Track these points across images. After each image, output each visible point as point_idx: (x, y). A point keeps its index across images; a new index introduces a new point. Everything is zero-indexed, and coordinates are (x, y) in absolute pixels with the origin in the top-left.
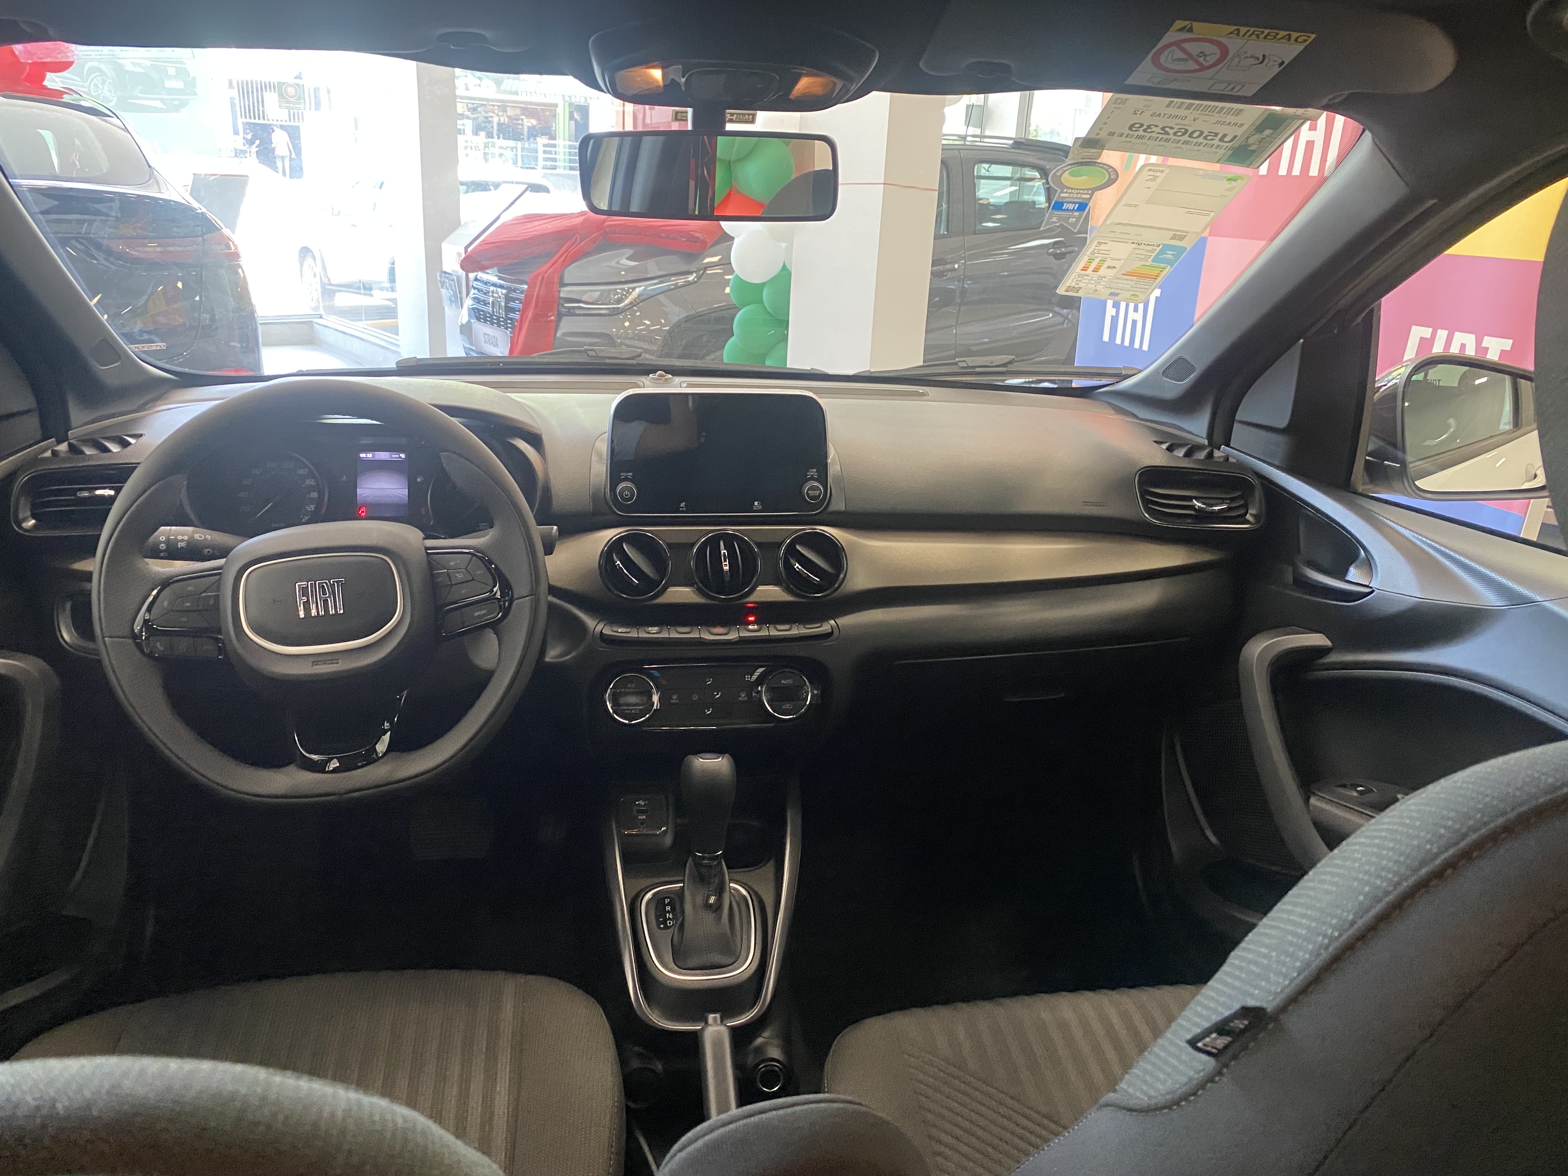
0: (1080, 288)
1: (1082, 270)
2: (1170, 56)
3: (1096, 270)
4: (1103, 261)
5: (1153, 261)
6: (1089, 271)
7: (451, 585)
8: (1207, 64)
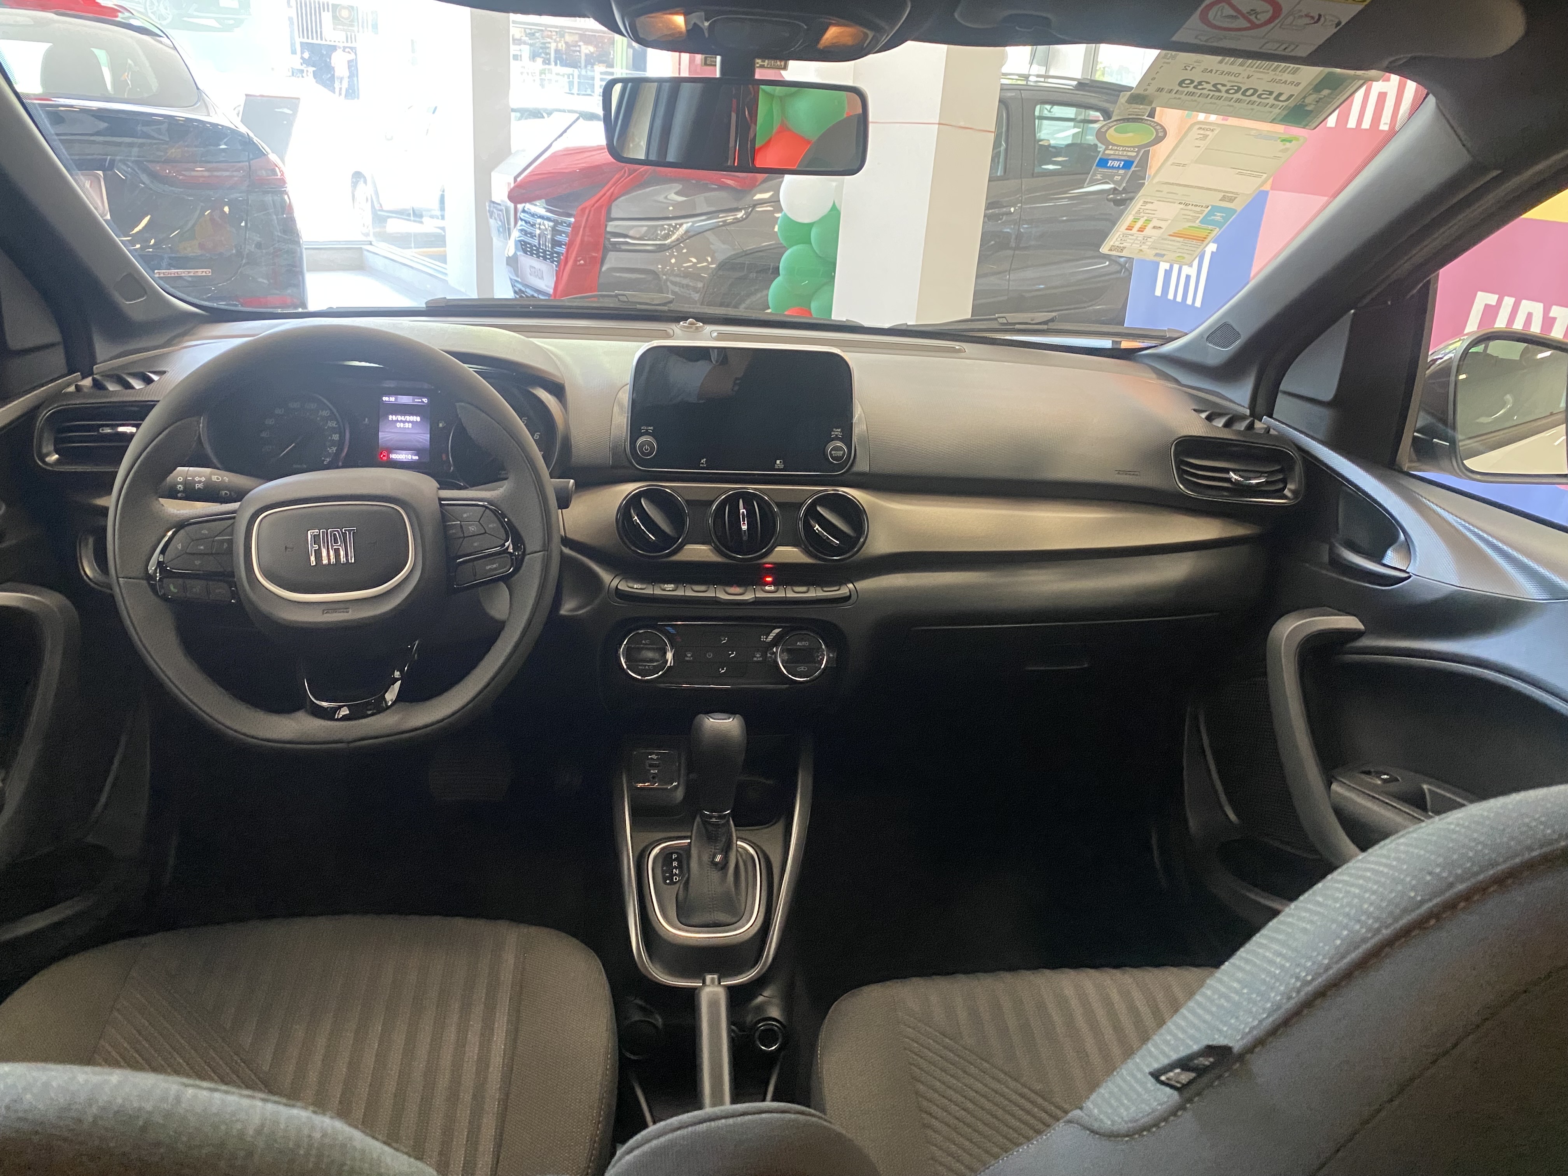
0: (1124, 248)
1: (1127, 229)
2: (1219, 13)
3: (1141, 230)
4: (1149, 221)
5: (1200, 222)
6: (1135, 230)
7: (464, 537)
8: (1258, 22)
